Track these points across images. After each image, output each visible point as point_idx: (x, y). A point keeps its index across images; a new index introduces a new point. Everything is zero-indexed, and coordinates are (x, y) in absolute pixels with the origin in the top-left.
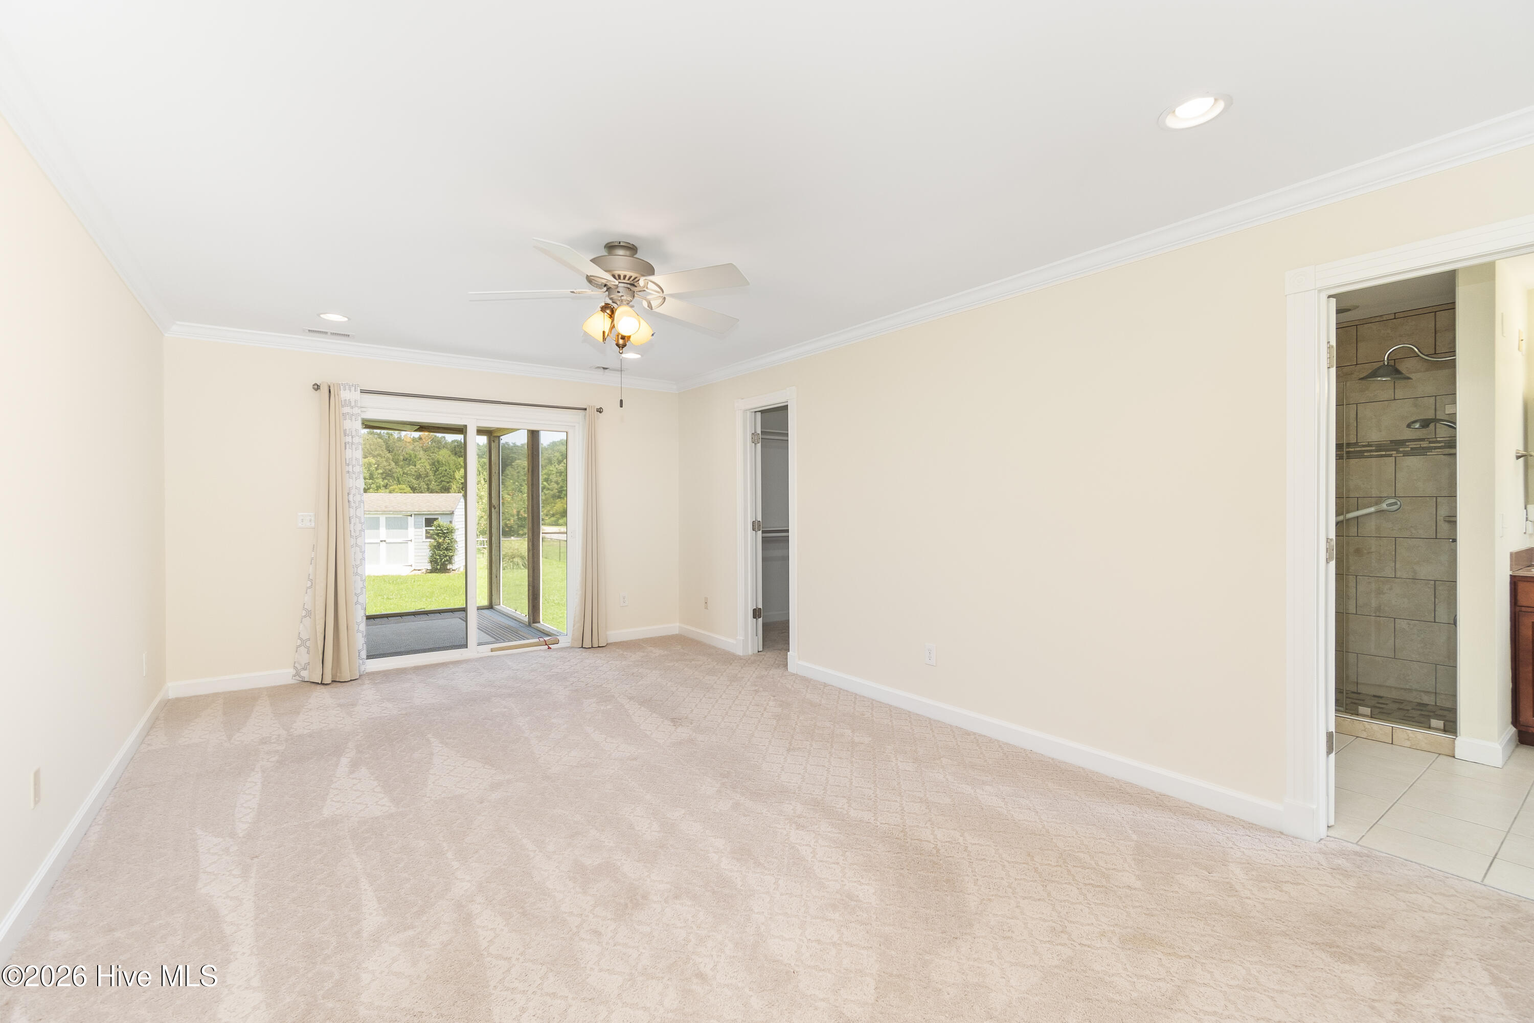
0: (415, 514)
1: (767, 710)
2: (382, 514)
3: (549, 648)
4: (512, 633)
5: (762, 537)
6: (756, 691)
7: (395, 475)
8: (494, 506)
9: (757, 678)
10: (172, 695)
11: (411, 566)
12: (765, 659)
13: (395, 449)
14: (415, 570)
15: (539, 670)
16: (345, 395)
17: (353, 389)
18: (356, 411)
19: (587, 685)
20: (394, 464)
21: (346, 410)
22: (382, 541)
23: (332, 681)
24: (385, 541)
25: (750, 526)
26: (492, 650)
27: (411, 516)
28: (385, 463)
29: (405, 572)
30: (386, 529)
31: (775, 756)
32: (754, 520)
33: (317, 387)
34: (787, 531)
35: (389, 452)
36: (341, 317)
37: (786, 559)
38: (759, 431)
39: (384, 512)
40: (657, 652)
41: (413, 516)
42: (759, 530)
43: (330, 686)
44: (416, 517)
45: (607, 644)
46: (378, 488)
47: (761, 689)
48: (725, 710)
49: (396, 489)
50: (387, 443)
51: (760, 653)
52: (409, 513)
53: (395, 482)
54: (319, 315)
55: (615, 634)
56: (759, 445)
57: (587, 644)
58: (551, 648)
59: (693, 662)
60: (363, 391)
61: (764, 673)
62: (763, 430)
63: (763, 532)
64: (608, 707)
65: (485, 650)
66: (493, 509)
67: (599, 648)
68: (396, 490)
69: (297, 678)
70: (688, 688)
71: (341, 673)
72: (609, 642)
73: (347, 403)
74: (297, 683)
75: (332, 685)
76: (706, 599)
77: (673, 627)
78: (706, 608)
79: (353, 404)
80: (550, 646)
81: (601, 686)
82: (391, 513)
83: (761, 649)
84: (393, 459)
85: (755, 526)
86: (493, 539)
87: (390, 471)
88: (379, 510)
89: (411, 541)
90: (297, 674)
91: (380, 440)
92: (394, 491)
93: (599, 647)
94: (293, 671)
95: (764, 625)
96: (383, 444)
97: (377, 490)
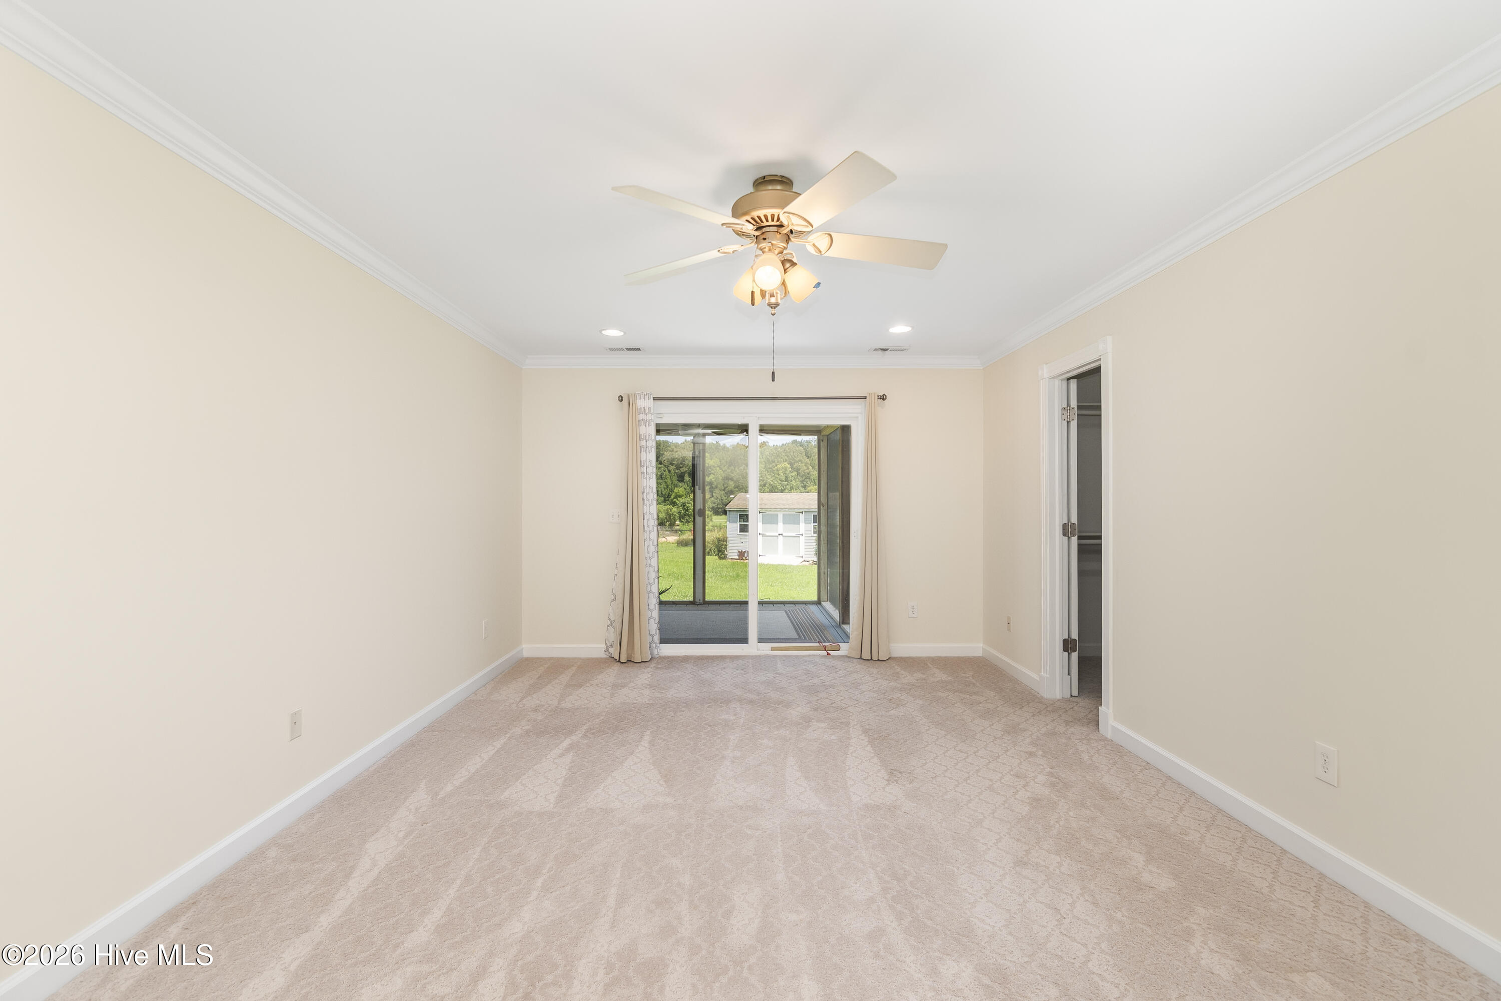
0: (805, 511)
1: (1026, 788)
2: (780, 511)
3: (828, 654)
4: (818, 632)
5: (1078, 545)
6: (1031, 754)
7: (812, 477)
8: (822, 504)
9: (1045, 734)
10: (526, 654)
11: (802, 557)
12: (1076, 708)
13: (813, 455)
14: (804, 561)
15: (799, 678)
16: (641, 403)
17: (647, 397)
18: (649, 417)
19: (832, 703)
20: (811, 468)
21: (641, 416)
22: (779, 535)
23: (628, 660)
24: (782, 534)
25: (1058, 530)
26: (773, 649)
27: (802, 513)
28: (805, 468)
29: (797, 562)
30: (783, 524)
31: (991, 866)
32: (1066, 522)
33: (621, 399)
34: (1100, 538)
35: (808, 458)
36: (619, 332)
37: (1099, 573)
38: (1074, 404)
39: (781, 510)
40: (940, 676)
41: (804, 513)
42: (1074, 535)
43: (624, 665)
44: (807, 513)
45: (889, 658)
46: (792, 488)
47: (1040, 753)
48: (968, 773)
49: (812, 489)
50: (806, 450)
51: (1073, 698)
52: (801, 511)
53: (812, 483)
54: (601, 331)
55: (903, 648)
56: (1074, 424)
57: (866, 655)
58: (830, 655)
59: (974, 697)
60: (654, 399)
61: (1061, 729)
62: (1080, 404)
63: (1080, 538)
64: (833, 737)
65: (766, 649)
66: (821, 506)
67: (878, 662)
68: (813, 491)
69: (607, 653)
70: (943, 731)
71: (634, 654)
72: (894, 655)
73: (643, 411)
74: (606, 658)
75: (626, 664)
76: (1009, 618)
77: (975, 647)
78: (1009, 630)
79: (647, 411)
80: (829, 652)
81: (846, 708)
82: (787, 510)
83: (1075, 693)
84: (811, 463)
85: (1067, 530)
86: (822, 536)
87: (808, 474)
88: (778, 507)
89: (802, 535)
90: (607, 650)
91: (801, 448)
92: (811, 491)
93: (878, 660)
94: (604, 647)
95: (1081, 660)
96: (803, 451)
97: (791, 490)
